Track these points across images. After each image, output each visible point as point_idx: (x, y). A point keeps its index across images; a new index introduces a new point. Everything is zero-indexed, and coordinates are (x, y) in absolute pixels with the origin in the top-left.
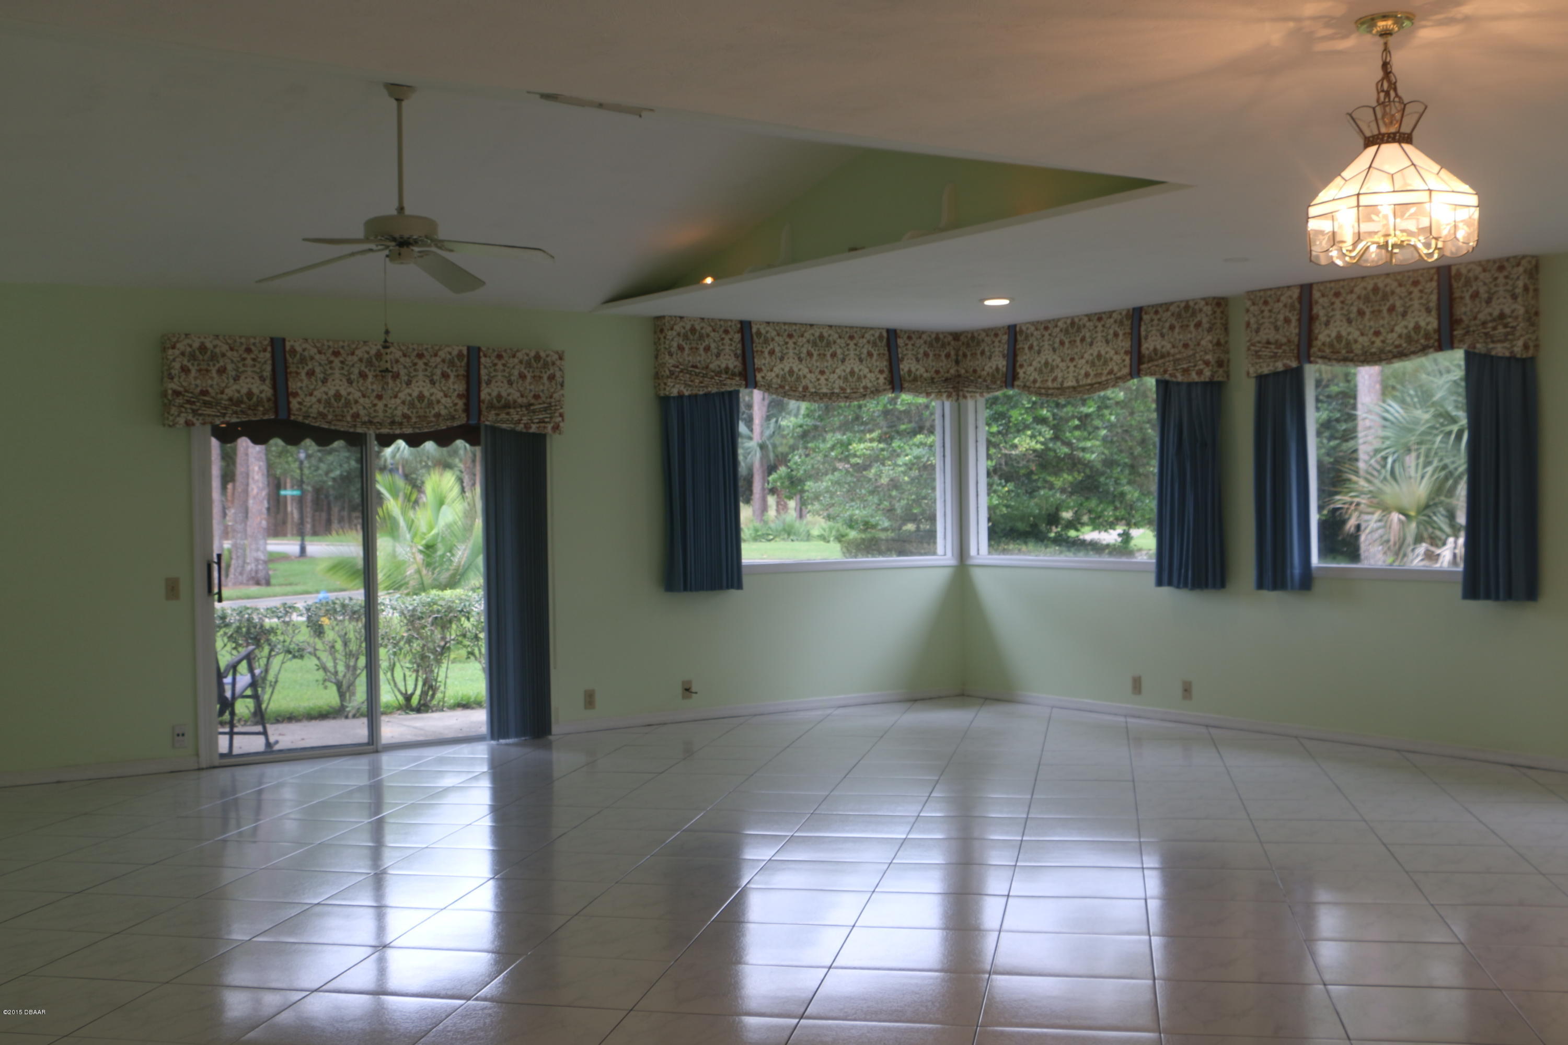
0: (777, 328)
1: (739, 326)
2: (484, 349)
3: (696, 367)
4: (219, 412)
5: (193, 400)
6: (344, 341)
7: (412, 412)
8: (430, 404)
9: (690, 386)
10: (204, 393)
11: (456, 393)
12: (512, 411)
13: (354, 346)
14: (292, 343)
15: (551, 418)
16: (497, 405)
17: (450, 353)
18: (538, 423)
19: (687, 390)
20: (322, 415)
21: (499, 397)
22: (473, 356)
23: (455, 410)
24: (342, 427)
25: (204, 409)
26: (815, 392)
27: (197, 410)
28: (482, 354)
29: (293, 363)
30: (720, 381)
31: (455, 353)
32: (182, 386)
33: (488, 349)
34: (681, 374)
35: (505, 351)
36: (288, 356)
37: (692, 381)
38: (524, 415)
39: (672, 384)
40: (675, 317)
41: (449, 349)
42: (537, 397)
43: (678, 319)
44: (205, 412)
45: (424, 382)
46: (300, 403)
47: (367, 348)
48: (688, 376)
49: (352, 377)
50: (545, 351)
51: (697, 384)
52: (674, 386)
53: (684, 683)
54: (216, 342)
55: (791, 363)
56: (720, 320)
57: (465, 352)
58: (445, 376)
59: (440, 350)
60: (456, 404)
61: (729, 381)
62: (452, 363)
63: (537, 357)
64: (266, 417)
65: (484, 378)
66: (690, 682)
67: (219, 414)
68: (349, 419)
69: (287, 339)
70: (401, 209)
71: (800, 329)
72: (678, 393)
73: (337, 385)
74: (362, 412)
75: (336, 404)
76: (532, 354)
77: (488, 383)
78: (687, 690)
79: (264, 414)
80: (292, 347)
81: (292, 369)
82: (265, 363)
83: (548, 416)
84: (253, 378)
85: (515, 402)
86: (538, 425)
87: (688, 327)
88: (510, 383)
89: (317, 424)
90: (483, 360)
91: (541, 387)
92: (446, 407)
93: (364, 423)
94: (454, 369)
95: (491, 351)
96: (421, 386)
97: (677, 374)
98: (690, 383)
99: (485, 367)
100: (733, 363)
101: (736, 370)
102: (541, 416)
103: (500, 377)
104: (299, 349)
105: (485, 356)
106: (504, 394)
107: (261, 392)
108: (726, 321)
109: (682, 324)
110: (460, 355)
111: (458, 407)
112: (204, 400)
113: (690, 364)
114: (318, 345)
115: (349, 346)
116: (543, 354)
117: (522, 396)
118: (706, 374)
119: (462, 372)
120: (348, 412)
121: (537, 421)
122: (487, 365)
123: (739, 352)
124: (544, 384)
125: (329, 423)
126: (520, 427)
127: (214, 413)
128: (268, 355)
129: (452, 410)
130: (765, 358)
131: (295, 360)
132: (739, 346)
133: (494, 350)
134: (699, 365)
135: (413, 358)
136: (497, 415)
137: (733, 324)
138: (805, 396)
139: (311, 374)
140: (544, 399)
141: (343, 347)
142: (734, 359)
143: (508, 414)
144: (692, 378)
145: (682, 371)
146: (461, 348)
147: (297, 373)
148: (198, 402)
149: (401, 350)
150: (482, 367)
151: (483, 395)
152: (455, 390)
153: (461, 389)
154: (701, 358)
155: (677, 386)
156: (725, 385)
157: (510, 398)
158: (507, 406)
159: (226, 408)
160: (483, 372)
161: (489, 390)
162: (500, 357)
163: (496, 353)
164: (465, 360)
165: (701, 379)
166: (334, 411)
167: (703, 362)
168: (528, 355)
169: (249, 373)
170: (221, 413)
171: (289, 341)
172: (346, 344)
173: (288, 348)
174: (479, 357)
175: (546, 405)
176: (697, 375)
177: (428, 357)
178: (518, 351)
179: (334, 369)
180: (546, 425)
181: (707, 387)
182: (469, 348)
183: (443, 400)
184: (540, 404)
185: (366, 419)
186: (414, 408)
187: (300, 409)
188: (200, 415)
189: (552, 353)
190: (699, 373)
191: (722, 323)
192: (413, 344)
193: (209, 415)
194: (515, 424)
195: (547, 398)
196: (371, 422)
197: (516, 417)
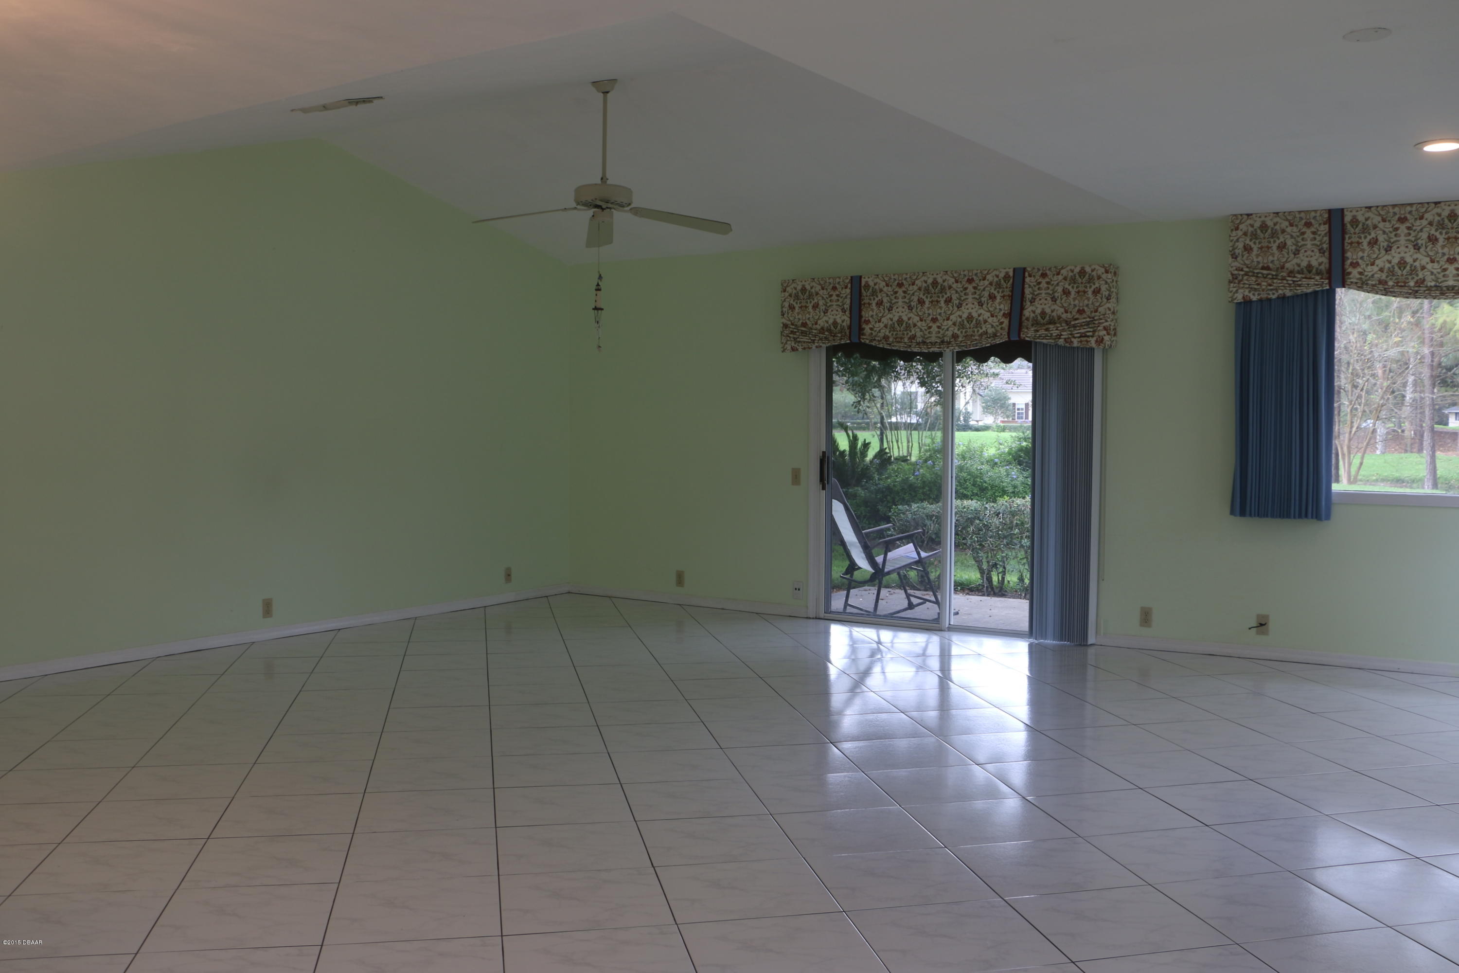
0: (1382, 213)
1: (1326, 216)
2: (1029, 269)
3: (1268, 268)
4: (810, 339)
5: (795, 330)
6: (907, 274)
7: (961, 332)
8: (978, 324)
9: (1255, 290)
10: (804, 325)
11: (1002, 313)
12: (1051, 326)
13: (915, 277)
14: (867, 279)
15: (1094, 332)
16: (1042, 321)
17: (997, 276)
18: (1079, 337)
19: (1254, 295)
20: (886, 338)
21: (1043, 313)
22: (1020, 275)
23: (1001, 328)
24: (901, 347)
25: (801, 337)
26: (1436, 286)
27: (797, 338)
28: (1027, 274)
29: (867, 296)
30: (1294, 281)
31: (1002, 275)
32: (789, 320)
33: (1034, 268)
34: (1245, 278)
35: (1050, 269)
36: (863, 290)
37: (1258, 284)
38: (1064, 330)
39: (1235, 289)
40: (1241, 215)
41: (997, 273)
42: (1081, 312)
43: (1246, 217)
44: (801, 340)
45: (973, 304)
46: (871, 329)
47: (925, 278)
48: (1253, 279)
49: (912, 303)
50: (1090, 266)
51: (1264, 287)
52: (1237, 292)
53: (1259, 616)
54: (814, 284)
55: (1403, 252)
56: (1300, 212)
57: (1011, 274)
58: (992, 297)
59: (988, 274)
60: (1002, 323)
61: (1305, 282)
62: (998, 285)
63: (1082, 273)
64: (843, 342)
65: (1028, 296)
66: (1266, 617)
67: (810, 341)
68: (906, 340)
69: (863, 277)
70: (603, 179)
71: (1417, 210)
72: (1244, 297)
73: (901, 312)
74: (919, 334)
75: (898, 329)
76: (1077, 270)
77: (1032, 301)
78: (1262, 625)
79: (841, 339)
80: (867, 282)
81: (866, 301)
82: (846, 297)
83: (1091, 330)
84: (837, 310)
85: (1059, 317)
86: (1079, 340)
87: (1257, 225)
88: (1054, 300)
89: (881, 346)
90: (1027, 280)
91: (1086, 302)
92: (992, 326)
93: (918, 344)
94: (1001, 290)
95: (1036, 270)
96: (971, 308)
97: (1240, 278)
98: (1256, 287)
99: (1030, 286)
100: (1318, 260)
101: (1322, 267)
102: (1083, 331)
103: (1043, 295)
104: (871, 284)
105: (1030, 276)
106: (1048, 311)
107: (843, 321)
108: (1307, 212)
109: (1249, 222)
110: (1006, 277)
111: (1003, 326)
112: (802, 330)
113: (1260, 266)
114: (886, 279)
115: (910, 277)
116: (1088, 269)
117: (1066, 312)
118: (1276, 275)
119: (1007, 292)
120: (908, 334)
121: (1079, 335)
122: (1032, 284)
123: (1325, 246)
124: (1088, 299)
125: (890, 344)
126: (1061, 342)
127: (807, 340)
128: (848, 291)
129: (998, 328)
130: (1363, 251)
131: (868, 294)
132: (1326, 239)
133: (1039, 270)
134: (1271, 265)
135: (964, 283)
136: (1037, 331)
137: (1318, 214)
138: (1417, 292)
139: (880, 304)
140: (1088, 313)
141: (906, 279)
142: (1318, 254)
143: (1047, 330)
144: (1259, 281)
145: (1246, 274)
146: (1007, 270)
147: (869, 304)
148: (798, 332)
149: (953, 277)
150: (1026, 286)
151: (1027, 313)
152: (1000, 310)
153: (1006, 308)
154: (1275, 257)
155: (1241, 291)
156: (1300, 286)
157: (1054, 314)
158: (1052, 322)
159: (815, 336)
160: (1027, 291)
161: (1033, 308)
162: (1044, 275)
163: (1040, 273)
164: (1011, 280)
165: (1270, 281)
166: (896, 334)
167: (1276, 262)
168: (1072, 271)
169: (834, 307)
170: (812, 340)
171: (864, 278)
172: (908, 276)
173: (863, 284)
174: (1024, 278)
175: (1088, 320)
176: (1265, 277)
177: (977, 282)
178: (1062, 268)
179: (898, 298)
180: (1088, 339)
181: (1276, 290)
182: (1014, 270)
183: (990, 320)
184: (1084, 318)
185: (920, 340)
186: (963, 328)
187: (872, 334)
188: (799, 342)
189: (1097, 267)
190: (1268, 275)
191: (1303, 215)
192: (964, 271)
193: (804, 342)
194: (1055, 339)
195: (1092, 312)
196: (924, 343)
197: (1055, 333)
